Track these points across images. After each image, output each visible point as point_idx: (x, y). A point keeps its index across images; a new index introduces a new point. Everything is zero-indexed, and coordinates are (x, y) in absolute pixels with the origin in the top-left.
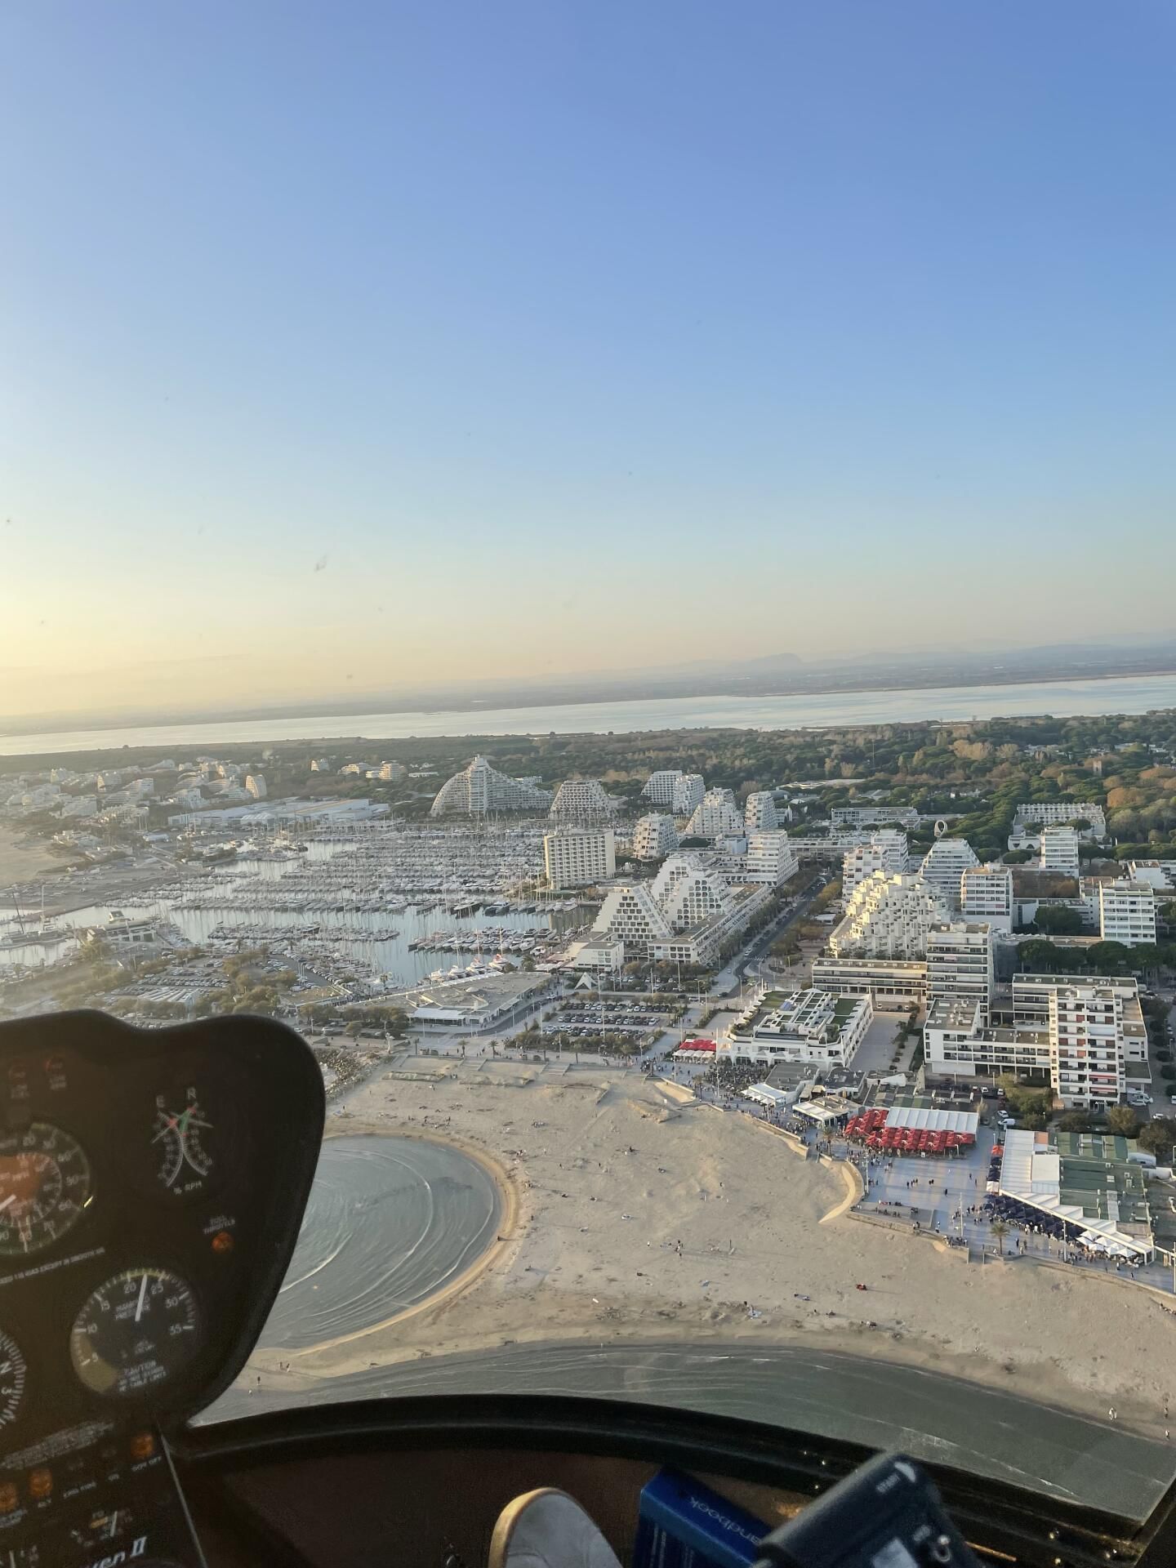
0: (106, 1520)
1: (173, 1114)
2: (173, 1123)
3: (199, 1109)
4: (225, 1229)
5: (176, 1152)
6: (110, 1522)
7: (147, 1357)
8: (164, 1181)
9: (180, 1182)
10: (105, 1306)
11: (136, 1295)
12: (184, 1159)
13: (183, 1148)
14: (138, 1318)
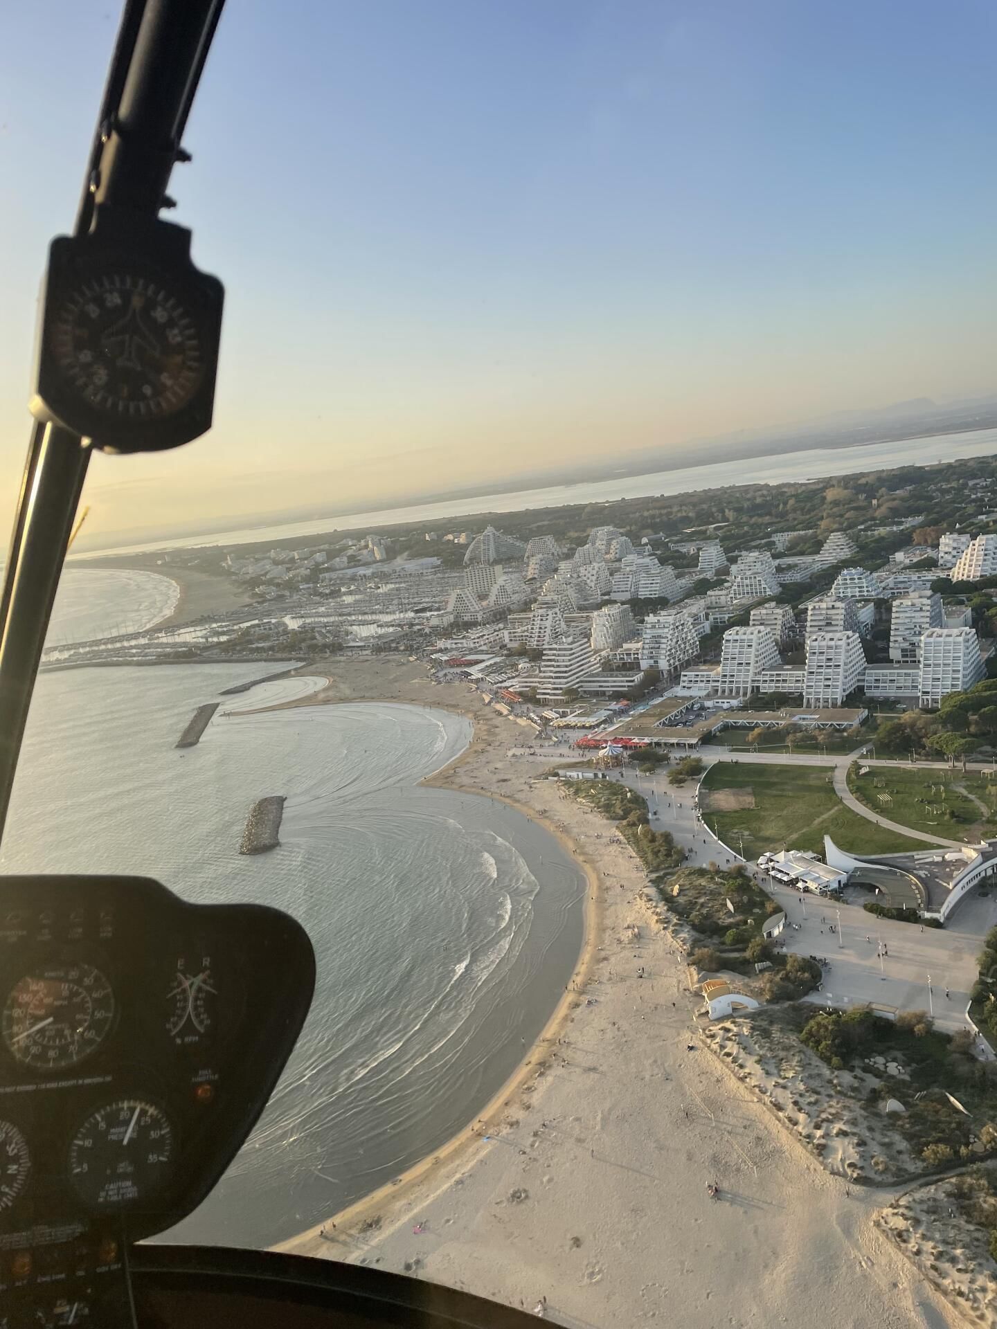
0: (67, 1308)
1: (188, 976)
2: (187, 984)
3: (209, 977)
4: (209, 1082)
5: (184, 1008)
6: (71, 1311)
7: (124, 1177)
8: (170, 1031)
9: (181, 1034)
10: (103, 1125)
11: (127, 1123)
12: (189, 1015)
13: (190, 1008)
14: (125, 1142)
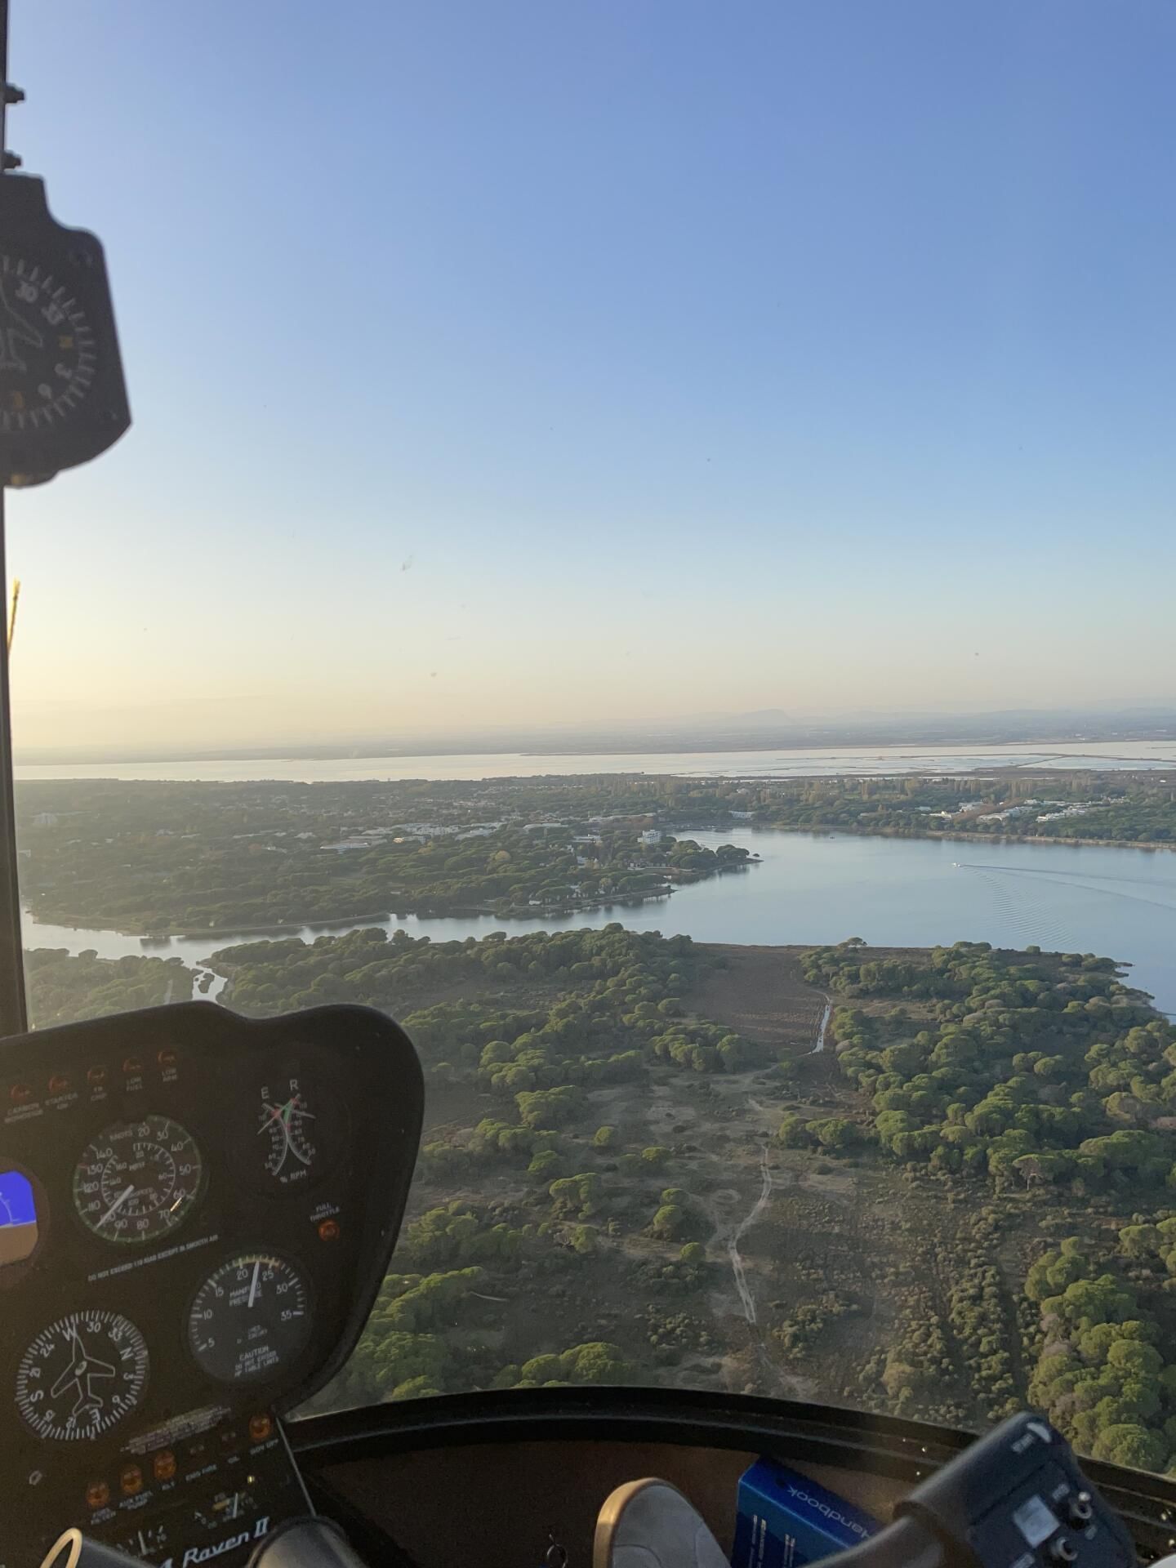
0: (228, 1502)
1: (277, 1105)
2: (277, 1114)
3: (302, 1100)
4: (331, 1217)
5: (281, 1142)
6: (232, 1504)
7: (260, 1342)
8: (271, 1170)
9: (285, 1171)
10: (220, 1292)
11: (249, 1281)
12: (289, 1150)
13: (288, 1140)
14: (250, 1304)
